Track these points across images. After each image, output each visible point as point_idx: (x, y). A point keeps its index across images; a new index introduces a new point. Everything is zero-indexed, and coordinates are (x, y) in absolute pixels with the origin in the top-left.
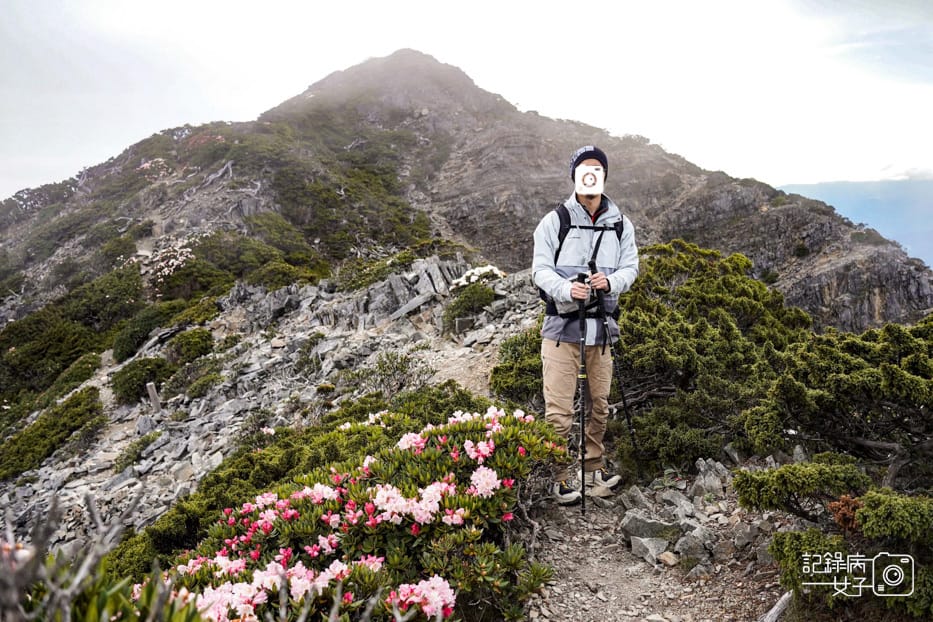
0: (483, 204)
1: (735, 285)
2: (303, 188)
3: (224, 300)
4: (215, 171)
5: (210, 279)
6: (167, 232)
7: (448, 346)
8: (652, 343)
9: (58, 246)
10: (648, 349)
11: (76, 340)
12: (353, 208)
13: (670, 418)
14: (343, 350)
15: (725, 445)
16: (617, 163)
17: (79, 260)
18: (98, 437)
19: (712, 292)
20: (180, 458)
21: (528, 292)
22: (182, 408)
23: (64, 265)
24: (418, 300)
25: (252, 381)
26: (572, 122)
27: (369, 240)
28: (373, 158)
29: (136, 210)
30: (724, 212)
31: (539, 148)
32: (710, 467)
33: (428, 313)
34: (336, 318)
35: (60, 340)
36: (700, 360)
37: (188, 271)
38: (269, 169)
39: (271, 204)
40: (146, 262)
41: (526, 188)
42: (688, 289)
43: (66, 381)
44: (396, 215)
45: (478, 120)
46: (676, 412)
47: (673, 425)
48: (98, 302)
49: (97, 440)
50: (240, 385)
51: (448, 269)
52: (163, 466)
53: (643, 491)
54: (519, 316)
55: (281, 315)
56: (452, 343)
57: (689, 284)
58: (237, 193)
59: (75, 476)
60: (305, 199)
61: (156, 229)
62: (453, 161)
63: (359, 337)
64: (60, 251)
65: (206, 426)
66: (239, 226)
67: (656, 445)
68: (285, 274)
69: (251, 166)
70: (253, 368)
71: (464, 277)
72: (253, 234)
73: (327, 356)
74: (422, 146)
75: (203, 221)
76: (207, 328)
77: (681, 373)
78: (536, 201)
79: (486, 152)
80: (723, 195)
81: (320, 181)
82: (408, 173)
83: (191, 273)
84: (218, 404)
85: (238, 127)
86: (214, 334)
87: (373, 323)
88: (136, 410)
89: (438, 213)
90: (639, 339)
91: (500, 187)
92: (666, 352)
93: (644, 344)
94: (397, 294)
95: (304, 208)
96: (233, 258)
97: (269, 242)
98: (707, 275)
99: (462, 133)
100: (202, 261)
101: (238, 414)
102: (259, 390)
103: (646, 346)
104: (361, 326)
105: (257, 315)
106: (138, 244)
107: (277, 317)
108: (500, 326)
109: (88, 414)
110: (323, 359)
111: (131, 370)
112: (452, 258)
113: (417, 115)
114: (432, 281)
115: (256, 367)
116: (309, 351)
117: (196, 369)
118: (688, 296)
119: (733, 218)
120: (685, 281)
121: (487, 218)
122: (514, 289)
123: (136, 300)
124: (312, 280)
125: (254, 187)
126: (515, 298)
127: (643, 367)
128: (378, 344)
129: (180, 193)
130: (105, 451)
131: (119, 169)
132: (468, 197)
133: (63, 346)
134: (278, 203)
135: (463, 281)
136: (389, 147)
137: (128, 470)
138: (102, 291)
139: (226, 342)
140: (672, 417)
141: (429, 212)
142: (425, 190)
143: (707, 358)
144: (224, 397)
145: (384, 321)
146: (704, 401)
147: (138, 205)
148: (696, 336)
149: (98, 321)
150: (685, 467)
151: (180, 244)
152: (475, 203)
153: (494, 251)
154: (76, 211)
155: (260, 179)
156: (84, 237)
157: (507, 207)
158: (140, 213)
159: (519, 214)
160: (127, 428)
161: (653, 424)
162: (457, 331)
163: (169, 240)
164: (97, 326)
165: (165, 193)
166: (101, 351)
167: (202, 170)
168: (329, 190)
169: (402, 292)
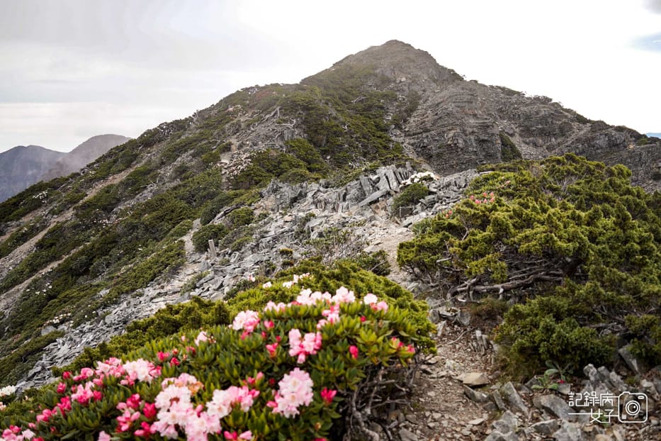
0: (437, 138)
1: (620, 186)
2: (322, 124)
3: (264, 191)
4: (270, 113)
5: (261, 178)
6: (239, 149)
7: (393, 226)
8: (541, 228)
9: (179, 156)
10: (536, 234)
11: (181, 212)
12: (352, 137)
13: (555, 310)
14: (325, 225)
15: (620, 348)
16: (529, 113)
17: (189, 165)
18: (179, 271)
19: (599, 190)
20: (217, 290)
21: (452, 190)
22: (227, 257)
23: (180, 167)
24: (377, 194)
25: (268, 242)
26: (499, 88)
27: (361, 158)
28: (370, 108)
29: (223, 136)
30: (602, 148)
31: (476, 103)
32: (602, 378)
33: (384, 203)
34: (325, 204)
35: (173, 211)
36: (593, 250)
37: (248, 173)
38: (301, 112)
39: (302, 134)
40: (226, 167)
41: (466, 128)
42: (578, 188)
43: (172, 235)
44: (381, 144)
45: (437, 86)
46: (564, 303)
47: (558, 318)
48: (195, 189)
49: (178, 273)
50: (261, 245)
51: (400, 173)
52: (207, 293)
53: (518, 389)
54: (444, 207)
55: (295, 202)
56: (396, 224)
57: (578, 184)
58: (281, 126)
59: (159, 295)
60: (322, 131)
61: (233, 147)
62: (420, 111)
63: (337, 217)
64: (179, 159)
65: (236, 270)
66: (281, 147)
67: (537, 339)
68: (302, 176)
69: (291, 109)
70: (270, 234)
71: (410, 179)
72: (289, 152)
73: (315, 229)
74: (400, 101)
75: (260, 143)
76: (252, 208)
77: (569, 260)
78: (472, 137)
79: (440, 106)
80: (602, 137)
81: (333, 120)
82: (390, 118)
83: (250, 174)
84: (246, 256)
85: (287, 87)
86: (255, 211)
87: (348, 208)
88: (204, 256)
89: (409, 144)
90: (528, 224)
91: (448, 128)
92: (556, 238)
93: (533, 229)
94: (365, 189)
95: (322, 136)
96: (275, 166)
97: (299, 157)
98: (595, 177)
99: (426, 93)
100: (257, 167)
101: (257, 264)
102: (272, 248)
103: (534, 231)
104: (340, 210)
105: (282, 201)
106: (221, 156)
107: (293, 203)
108: (430, 214)
109: (176, 257)
110: (312, 231)
111: (204, 231)
112: (404, 166)
113: (398, 82)
114: (388, 182)
115: (272, 233)
116: (304, 224)
117: (240, 232)
118: (578, 193)
119: (608, 152)
120: (575, 181)
121: (439, 148)
122: (443, 188)
123: (217, 189)
124: (317, 180)
125: (291, 122)
126: (443, 194)
127: (529, 252)
128: (348, 222)
129: (248, 126)
130: (180, 281)
131: (216, 111)
132: (428, 134)
133: (174, 215)
134: (306, 133)
135: (408, 182)
136: (379, 101)
137: (186, 294)
138: (198, 183)
139: (259, 217)
140: (558, 309)
141: (402, 143)
142: (400, 129)
143: (600, 247)
144: (250, 252)
145: (355, 207)
146: (598, 295)
147: (224, 133)
148: (588, 224)
149: (195, 201)
150: (570, 367)
151: (245, 156)
152: (432, 138)
153: (443, 169)
154: (190, 136)
155: (296, 118)
156: (192, 151)
157: (453, 140)
158: (225, 137)
159: (461, 146)
160: (196, 268)
161: (536, 315)
162: (400, 216)
163: (239, 154)
164: (194, 204)
165: (240, 126)
166: (195, 219)
167: (262, 112)
168: (338, 126)
169: (367, 188)
